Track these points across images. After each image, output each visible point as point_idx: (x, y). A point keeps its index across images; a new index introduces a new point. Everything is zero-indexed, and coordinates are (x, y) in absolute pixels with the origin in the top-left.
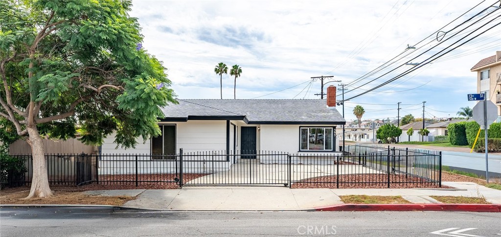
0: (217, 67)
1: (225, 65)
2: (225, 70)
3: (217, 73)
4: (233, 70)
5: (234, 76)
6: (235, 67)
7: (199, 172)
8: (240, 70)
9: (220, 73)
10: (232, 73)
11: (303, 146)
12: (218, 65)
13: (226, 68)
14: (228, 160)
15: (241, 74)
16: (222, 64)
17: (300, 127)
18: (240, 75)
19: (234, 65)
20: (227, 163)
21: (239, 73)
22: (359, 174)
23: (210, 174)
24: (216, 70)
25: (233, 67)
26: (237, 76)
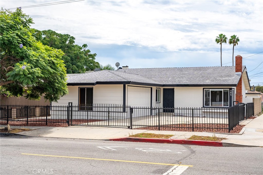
0: (217, 38)
1: (224, 36)
2: (224, 40)
3: (218, 42)
4: (231, 40)
5: (232, 45)
6: (234, 37)
7: (98, 119)
8: (238, 39)
9: (220, 43)
10: (230, 43)
11: (206, 103)
12: (219, 36)
13: (226, 38)
14: (124, 111)
15: (238, 42)
16: (222, 35)
17: (204, 89)
18: (237, 44)
19: (233, 35)
20: (123, 113)
21: (236, 42)
22: (210, 124)
23: (106, 120)
24: (217, 40)
25: (232, 37)
26: (235, 45)
